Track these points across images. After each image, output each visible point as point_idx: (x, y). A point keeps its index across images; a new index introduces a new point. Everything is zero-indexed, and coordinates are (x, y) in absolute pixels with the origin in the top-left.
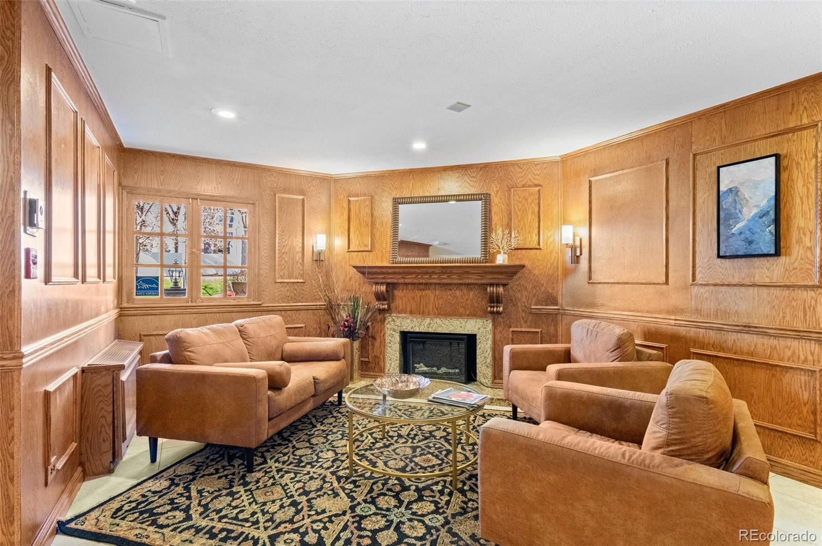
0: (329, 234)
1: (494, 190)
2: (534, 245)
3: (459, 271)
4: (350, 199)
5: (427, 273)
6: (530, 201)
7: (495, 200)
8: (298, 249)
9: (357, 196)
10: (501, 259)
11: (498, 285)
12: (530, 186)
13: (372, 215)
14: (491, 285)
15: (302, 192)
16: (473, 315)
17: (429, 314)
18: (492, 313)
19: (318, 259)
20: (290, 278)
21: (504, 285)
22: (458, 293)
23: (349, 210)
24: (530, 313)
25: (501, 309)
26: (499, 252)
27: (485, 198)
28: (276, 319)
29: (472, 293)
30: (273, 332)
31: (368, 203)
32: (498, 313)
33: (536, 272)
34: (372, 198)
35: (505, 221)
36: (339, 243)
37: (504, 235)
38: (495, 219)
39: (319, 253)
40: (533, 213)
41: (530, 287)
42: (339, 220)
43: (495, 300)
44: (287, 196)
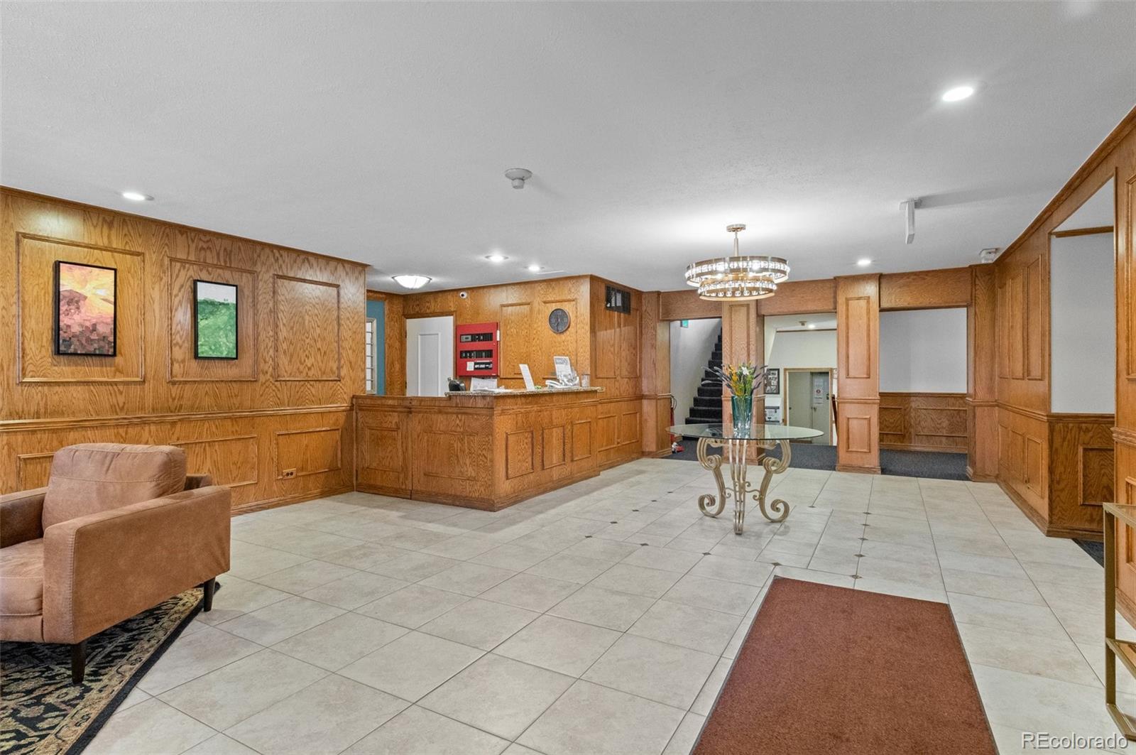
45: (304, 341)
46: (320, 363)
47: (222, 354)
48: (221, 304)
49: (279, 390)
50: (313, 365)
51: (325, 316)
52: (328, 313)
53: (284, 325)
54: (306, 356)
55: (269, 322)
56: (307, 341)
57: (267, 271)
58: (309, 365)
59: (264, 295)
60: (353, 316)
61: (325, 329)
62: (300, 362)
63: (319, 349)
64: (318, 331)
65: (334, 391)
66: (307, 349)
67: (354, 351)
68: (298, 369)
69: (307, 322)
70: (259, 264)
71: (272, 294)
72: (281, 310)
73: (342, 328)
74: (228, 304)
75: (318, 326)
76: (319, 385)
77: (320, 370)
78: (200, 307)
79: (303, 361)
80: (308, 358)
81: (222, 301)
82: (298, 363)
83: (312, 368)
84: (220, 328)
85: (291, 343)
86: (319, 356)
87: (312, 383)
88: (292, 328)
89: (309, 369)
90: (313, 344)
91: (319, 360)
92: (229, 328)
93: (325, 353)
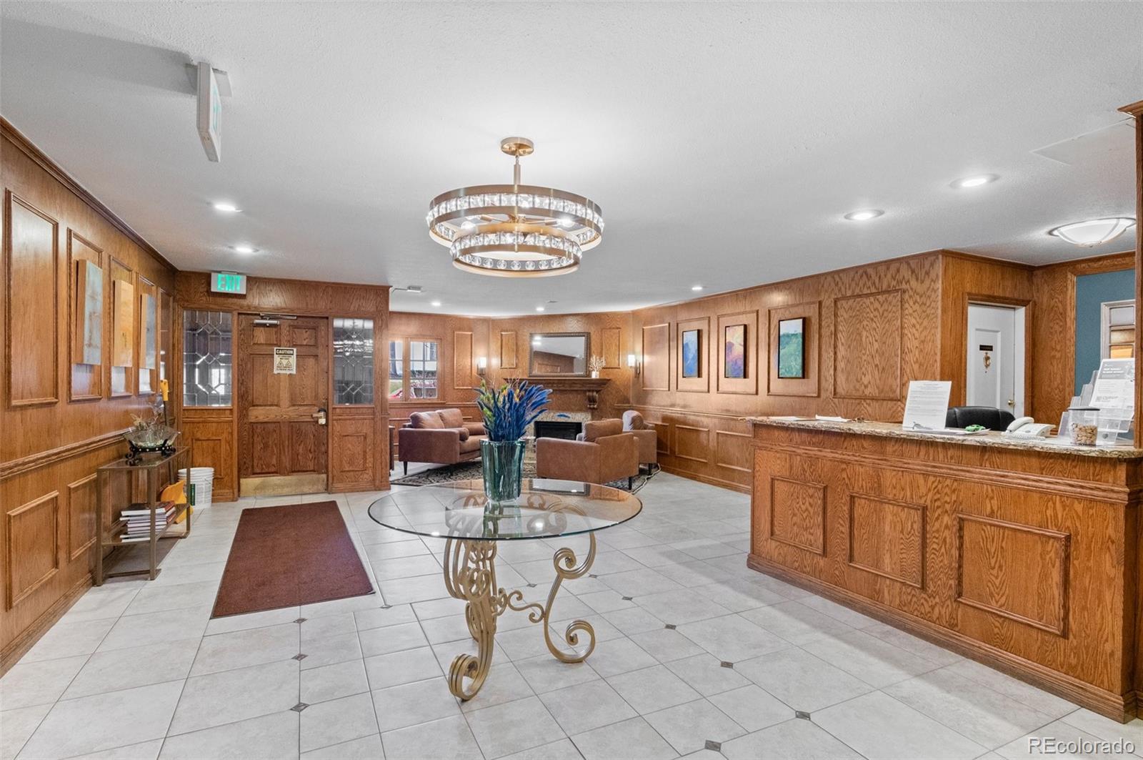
0: (488, 356)
1: (592, 330)
2: (616, 366)
3: (570, 382)
4: (503, 333)
5: (550, 383)
6: (614, 338)
7: (593, 337)
8: (469, 367)
9: (507, 331)
10: (595, 375)
11: (593, 391)
12: (614, 328)
13: (517, 344)
14: (589, 391)
15: (470, 330)
16: (580, 410)
17: (553, 409)
18: (590, 408)
19: (482, 373)
20: (463, 386)
21: (597, 392)
22: (571, 396)
23: (502, 341)
24: (614, 409)
25: (596, 406)
26: (594, 370)
27: (588, 336)
28: (457, 411)
29: (579, 396)
30: (456, 418)
31: (514, 336)
32: (594, 408)
33: (618, 383)
34: (517, 333)
35: (599, 351)
36: (495, 362)
37: (596, 360)
38: (593, 349)
39: (482, 370)
40: (616, 345)
41: (614, 392)
42: (495, 346)
43: (592, 400)
44: (460, 333)
45: (861, 358)
46: (878, 381)
47: (792, 374)
48: (793, 335)
49: (836, 406)
50: (869, 382)
51: (884, 328)
52: (887, 325)
53: (842, 344)
54: (863, 373)
55: (830, 343)
56: (864, 358)
57: (829, 297)
58: (866, 383)
59: (826, 320)
60: (920, 321)
61: (884, 343)
62: (857, 380)
63: (876, 366)
64: (876, 345)
65: (894, 412)
66: (864, 365)
67: (921, 365)
68: (855, 387)
69: (864, 339)
70: (823, 294)
71: (833, 317)
72: (841, 331)
73: (906, 338)
74: (797, 334)
75: (876, 341)
76: (875, 404)
77: (878, 388)
78: (782, 339)
79: (859, 379)
80: (865, 375)
81: (793, 333)
82: (855, 381)
83: (869, 386)
84: (792, 355)
85: (848, 361)
86: (876, 372)
87: (868, 401)
88: (849, 347)
89: (866, 387)
90: (871, 360)
91: (877, 377)
92: (797, 353)
93: (883, 369)
